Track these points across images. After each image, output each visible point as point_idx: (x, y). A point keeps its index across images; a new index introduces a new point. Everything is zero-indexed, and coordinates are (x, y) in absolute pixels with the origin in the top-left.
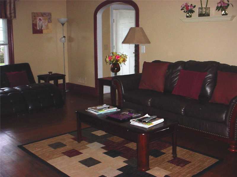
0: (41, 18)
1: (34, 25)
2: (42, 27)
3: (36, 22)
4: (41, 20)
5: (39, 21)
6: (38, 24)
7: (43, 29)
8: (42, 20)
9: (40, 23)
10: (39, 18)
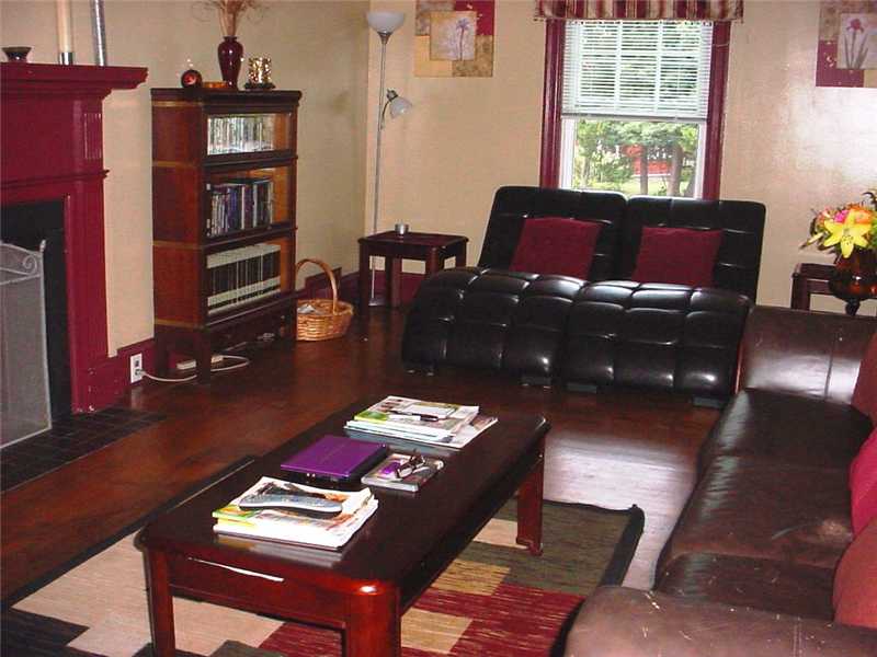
0: (863, 18)
1: (826, 50)
2: (861, 59)
3: (836, 35)
4: (862, 30)
5: (852, 30)
6: (841, 47)
7: (863, 67)
8: (866, 30)
9: (854, 38)
10: (853, 17)
